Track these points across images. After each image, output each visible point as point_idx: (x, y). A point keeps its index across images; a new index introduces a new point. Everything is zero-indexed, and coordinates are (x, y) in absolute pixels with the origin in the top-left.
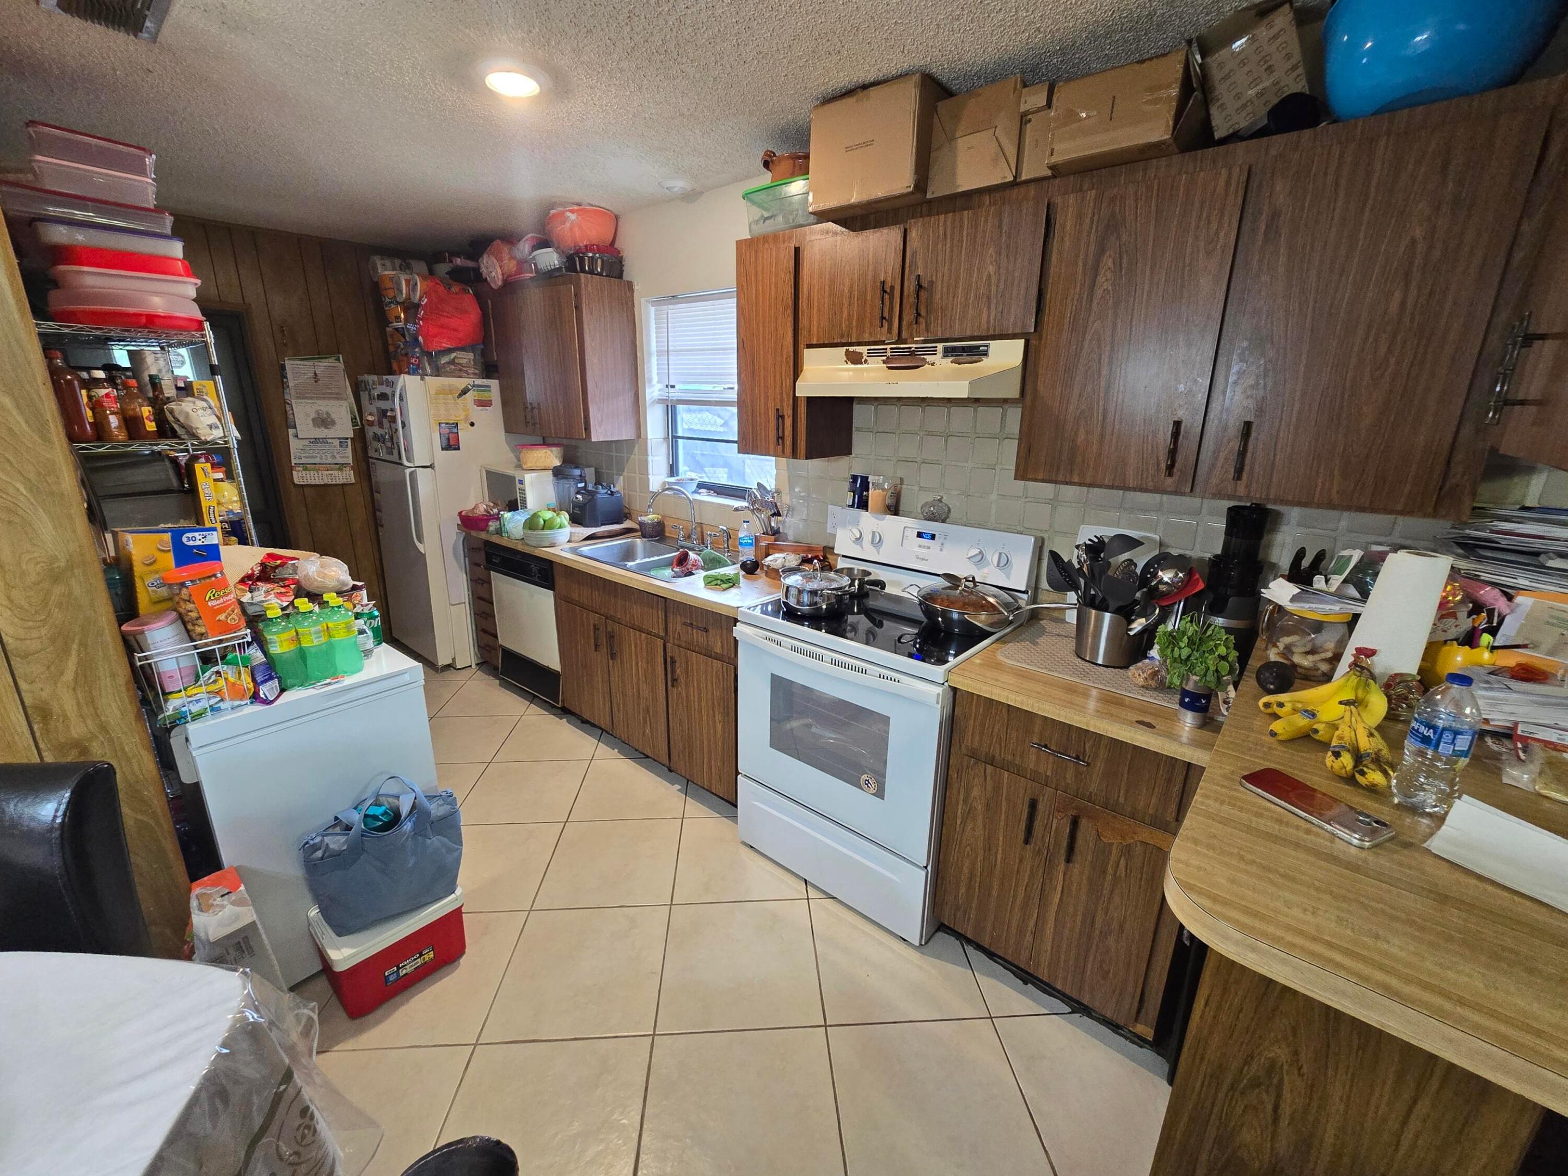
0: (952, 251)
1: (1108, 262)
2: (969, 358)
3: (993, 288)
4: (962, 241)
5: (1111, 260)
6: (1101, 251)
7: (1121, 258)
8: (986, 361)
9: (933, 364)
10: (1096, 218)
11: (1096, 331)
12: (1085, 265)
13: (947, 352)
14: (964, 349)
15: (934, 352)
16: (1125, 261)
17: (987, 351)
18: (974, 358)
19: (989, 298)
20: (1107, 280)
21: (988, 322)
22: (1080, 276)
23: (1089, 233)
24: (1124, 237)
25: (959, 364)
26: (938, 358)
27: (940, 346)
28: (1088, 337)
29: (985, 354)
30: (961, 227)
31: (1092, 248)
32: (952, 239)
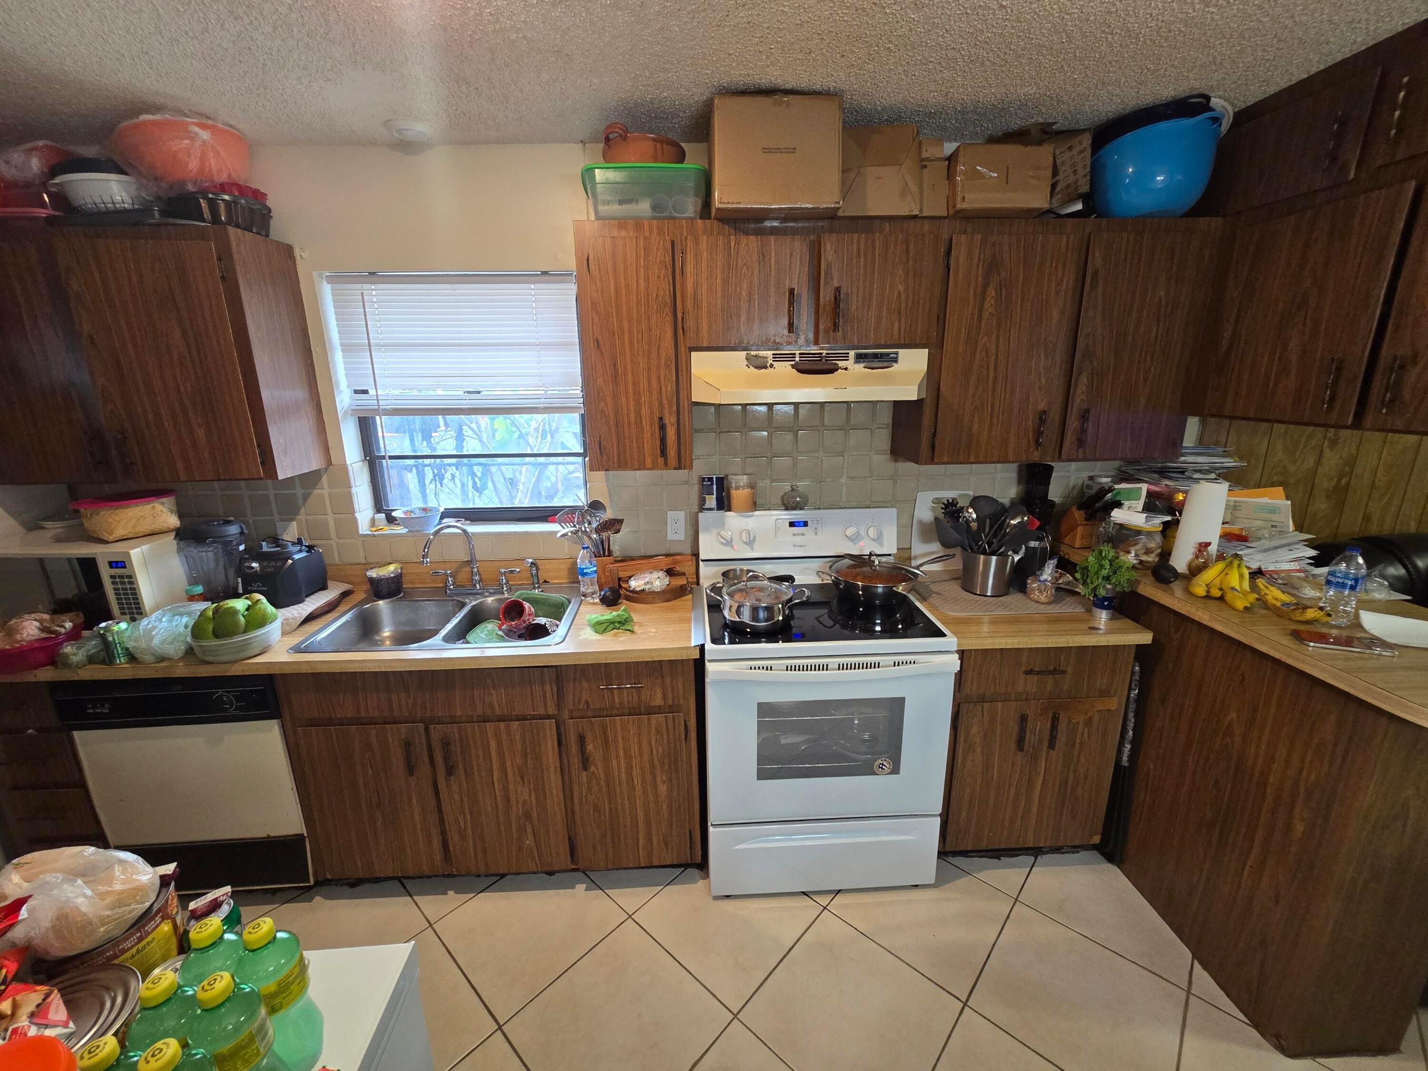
0: (865, 267)
1: (992, 292)
2: (881, 365)
3: (903, 305)
4: (875, 260)
5: (993, 291)
6: (986, 285)
7: (1001, 290)
8: (896, 367)
9: (846, 369)
10: (982, 257)
11: (984, 344)
12: (975, 292)
13: (859, 358)
14: (876, 356)
15: (846, 357)
16: (1004, 292)
17: (897, 358)
18: (885, 364)
19: (899, 312)
20: (991, 305)
21: (900, 333)
22: (972, 301)
23: (978, 268)
24: (1003, 275)
25: (873, 368)
26: (850, 363)
27: (852, 353)
28: (979, 349)
29: (895, 360)
30: (874, 247)
31: (980, 280)
32: (865, 259)
